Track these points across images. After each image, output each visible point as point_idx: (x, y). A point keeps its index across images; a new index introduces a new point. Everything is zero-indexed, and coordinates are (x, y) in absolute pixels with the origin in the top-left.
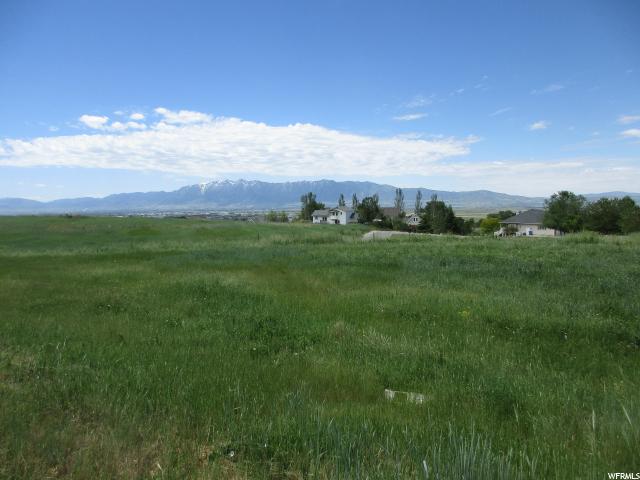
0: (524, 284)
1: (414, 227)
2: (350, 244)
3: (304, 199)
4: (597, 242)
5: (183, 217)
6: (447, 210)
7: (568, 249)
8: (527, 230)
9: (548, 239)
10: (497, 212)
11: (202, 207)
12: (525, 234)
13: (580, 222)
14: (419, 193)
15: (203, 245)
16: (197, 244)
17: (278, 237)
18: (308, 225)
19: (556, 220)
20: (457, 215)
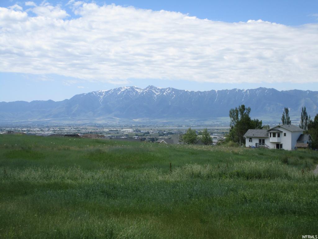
2: (298, 181)
3: (233, 114)
5: (75, 136)
11: (100, 121)
15: (97, 176)
16: (89, 174)
17: (197, 168)
18: (239, 150)
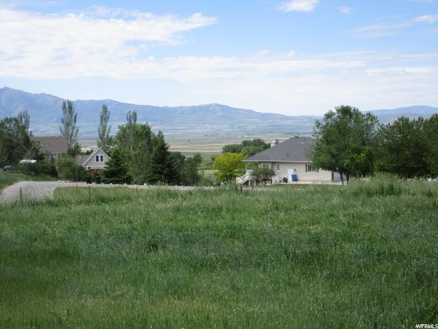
0: (295, 278)
1: (96, 172)
4: (400, 192)
6: (156, 141)
7: (358, 207)
8: (289, 173)
9: (323, 189)
10: (238, 142)
12: (285, 180)
13: (370, 157)
14: (105, 109)
19: (333, 156)
20: (173, 148)
